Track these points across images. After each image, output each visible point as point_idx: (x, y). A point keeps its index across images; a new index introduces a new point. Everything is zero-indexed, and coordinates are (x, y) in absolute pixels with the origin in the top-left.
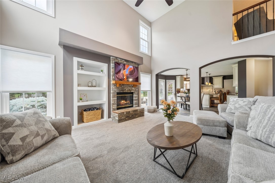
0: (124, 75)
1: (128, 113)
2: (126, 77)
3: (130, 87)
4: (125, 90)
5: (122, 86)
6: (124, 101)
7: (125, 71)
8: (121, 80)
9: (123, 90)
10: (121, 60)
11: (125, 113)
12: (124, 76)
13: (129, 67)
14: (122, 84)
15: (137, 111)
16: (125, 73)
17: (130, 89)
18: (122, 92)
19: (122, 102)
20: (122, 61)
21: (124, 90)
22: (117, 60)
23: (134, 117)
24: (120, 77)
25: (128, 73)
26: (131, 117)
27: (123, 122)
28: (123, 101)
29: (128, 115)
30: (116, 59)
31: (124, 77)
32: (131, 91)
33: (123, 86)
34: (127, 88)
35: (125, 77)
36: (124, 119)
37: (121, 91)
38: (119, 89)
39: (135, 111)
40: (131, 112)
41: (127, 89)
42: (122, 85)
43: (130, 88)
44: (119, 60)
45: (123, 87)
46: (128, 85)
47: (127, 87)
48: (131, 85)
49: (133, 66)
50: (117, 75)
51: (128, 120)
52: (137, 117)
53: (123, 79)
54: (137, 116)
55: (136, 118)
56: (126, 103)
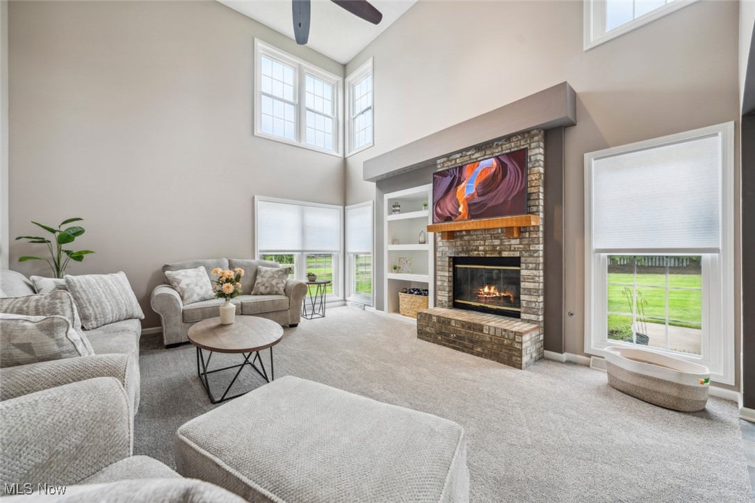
0: (460, 202)
1: (443, 322)
2: (464, 207)
3: (496, 238)
4: (477, 250)
5: (466, 238)
6: (493, 288)
7: (464, 187)
8: (448, 219)
9: (468, 251)
10: (461, 157)
11: (435, 319)
12: (459, 206)
13: (477, 170)
14: (466, 231)
15: (481, 331)
16: (464, 195)
17: (494, 246)
18: (463, 255)
19: (486, 290)
20: (466, 156)
21: (472, 250)
22: (451, 161)
23: (465, 347)
25: (474, 191)
26: (454, 342)
27: (429, 341)
28: (490, 289)
29: (443, 331)
30: (448, 161)
31: (458, 210)
32: (500, 252)
33: (470, 235)
34: (482, 242)
35: (461, 209)
36: (428, 333)
37: (463, 251)
38: (455, 246)
39: (469, 328)
40: (453, 323)
41: (485, 245)
42: (464, 233)
43: (497, 242)
44: (456, 159)
45: (469, 241)
46: (489, 230)
47: (485, 240)
48: (500, 231)
49: (497, 157)
50: (438, 209)
51: (445, 345)
52: (478, 354)
53: (456, 216)
54: (479, 349)
55: (472, 353)
56: (497, 294)
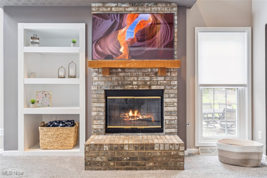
0: (121, 44)
1: (116, 148)
2: (125, 48)
3: (148, 75)
4: (131, 84)
5: (122, 74)
6: (136, 112)
7: (125, 32)
8: (109, 57)
9: (123, 85)
10: (117, 6)
11: (106, 148)
12: (120, 47)
13: (136, 20)
14: (121, 68)
16: (125, 38)
17: (146, 82)
18: (119, 88)
19: (131, 114)
20: (121, 7)
21: (127, 85)
22: (107, 7)
23: (139, 165)
24: (107, 49)
25: (134, 36)
26: (127, 164)
27: (100, 169)
28: (134, 113)
29: (116, 156)
30: (104, 7)
31: (119, 50)
32: (150, 86)
33: (125, 72)
34: (136, 78)
35: (122, 50)
36: (101, 163)
37: (119, 85)
38: (111, 81)
39: (142, 149)
40: (126, 148)
41: (138, 80)
42: (120, 70)
43: (147, 79)
44: (111, 7)
45: (124, 77)
46: (141, 69)
47: (137, 76)
48: (150, 70)
49: (152, 14)
50: (98, 47)
51: (117, 169)
52: (150, 168)
53: (117, 56)
54: (151, 164)
55: (145, 169)
56: (141, 117)
